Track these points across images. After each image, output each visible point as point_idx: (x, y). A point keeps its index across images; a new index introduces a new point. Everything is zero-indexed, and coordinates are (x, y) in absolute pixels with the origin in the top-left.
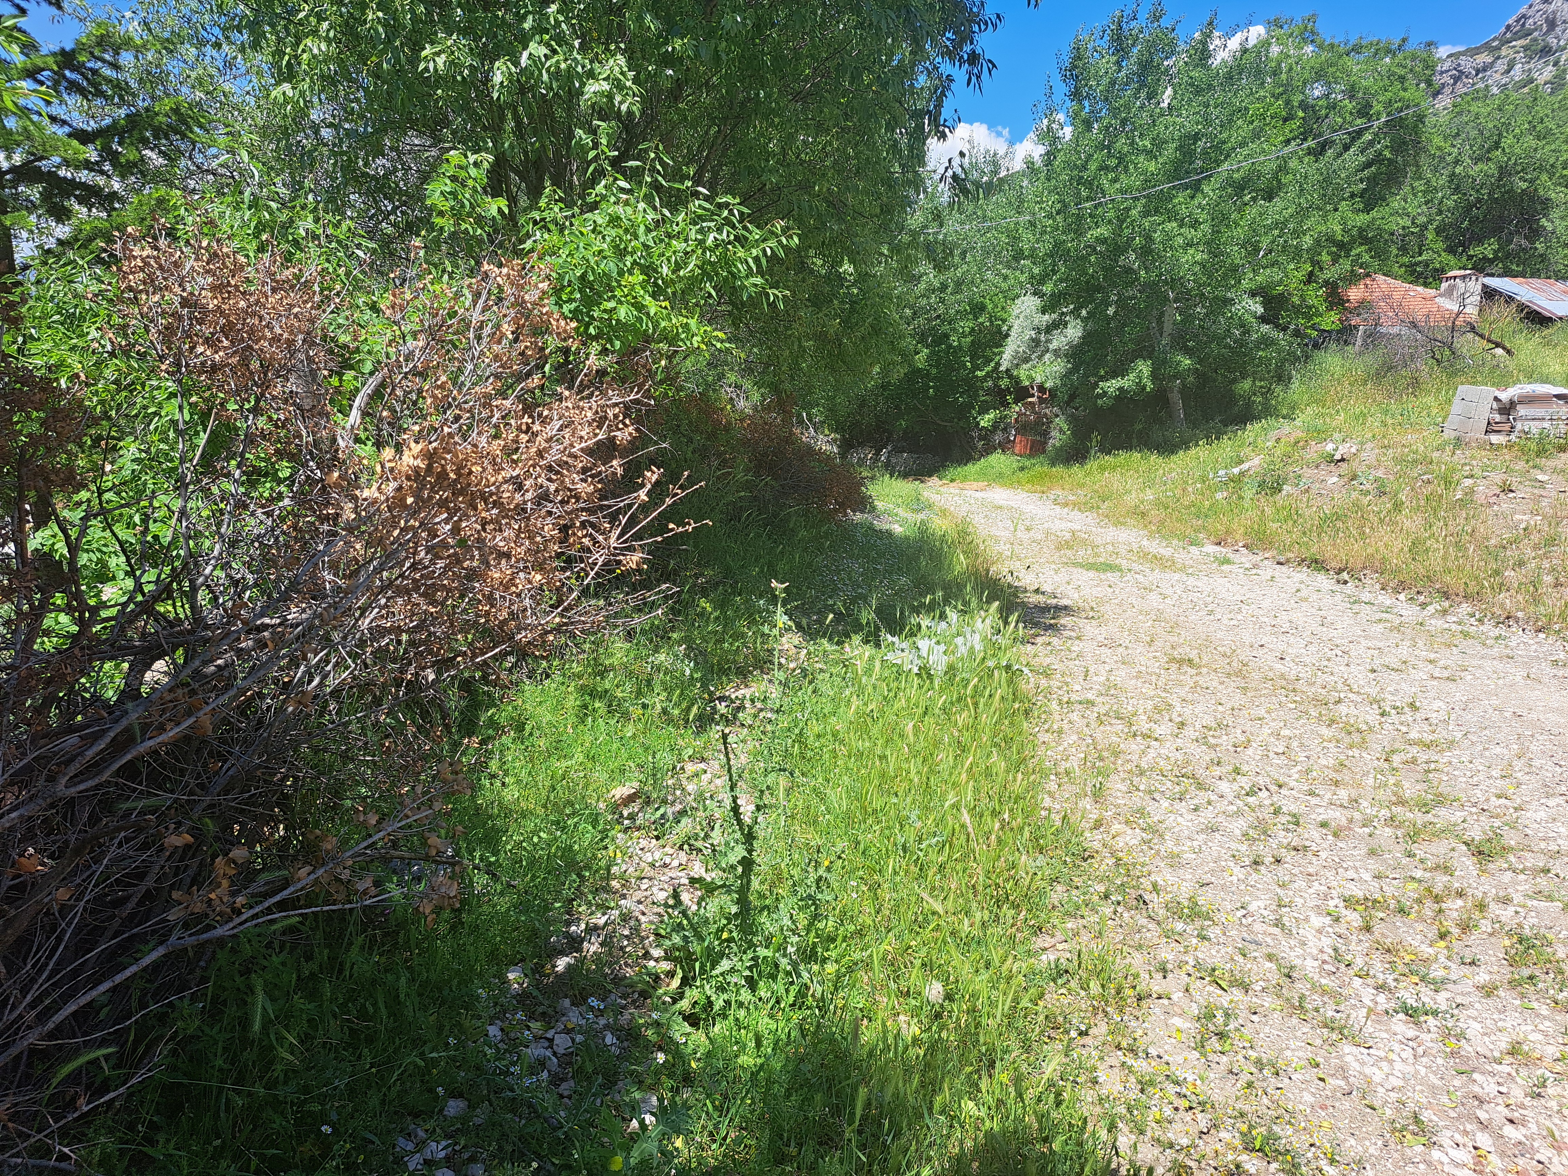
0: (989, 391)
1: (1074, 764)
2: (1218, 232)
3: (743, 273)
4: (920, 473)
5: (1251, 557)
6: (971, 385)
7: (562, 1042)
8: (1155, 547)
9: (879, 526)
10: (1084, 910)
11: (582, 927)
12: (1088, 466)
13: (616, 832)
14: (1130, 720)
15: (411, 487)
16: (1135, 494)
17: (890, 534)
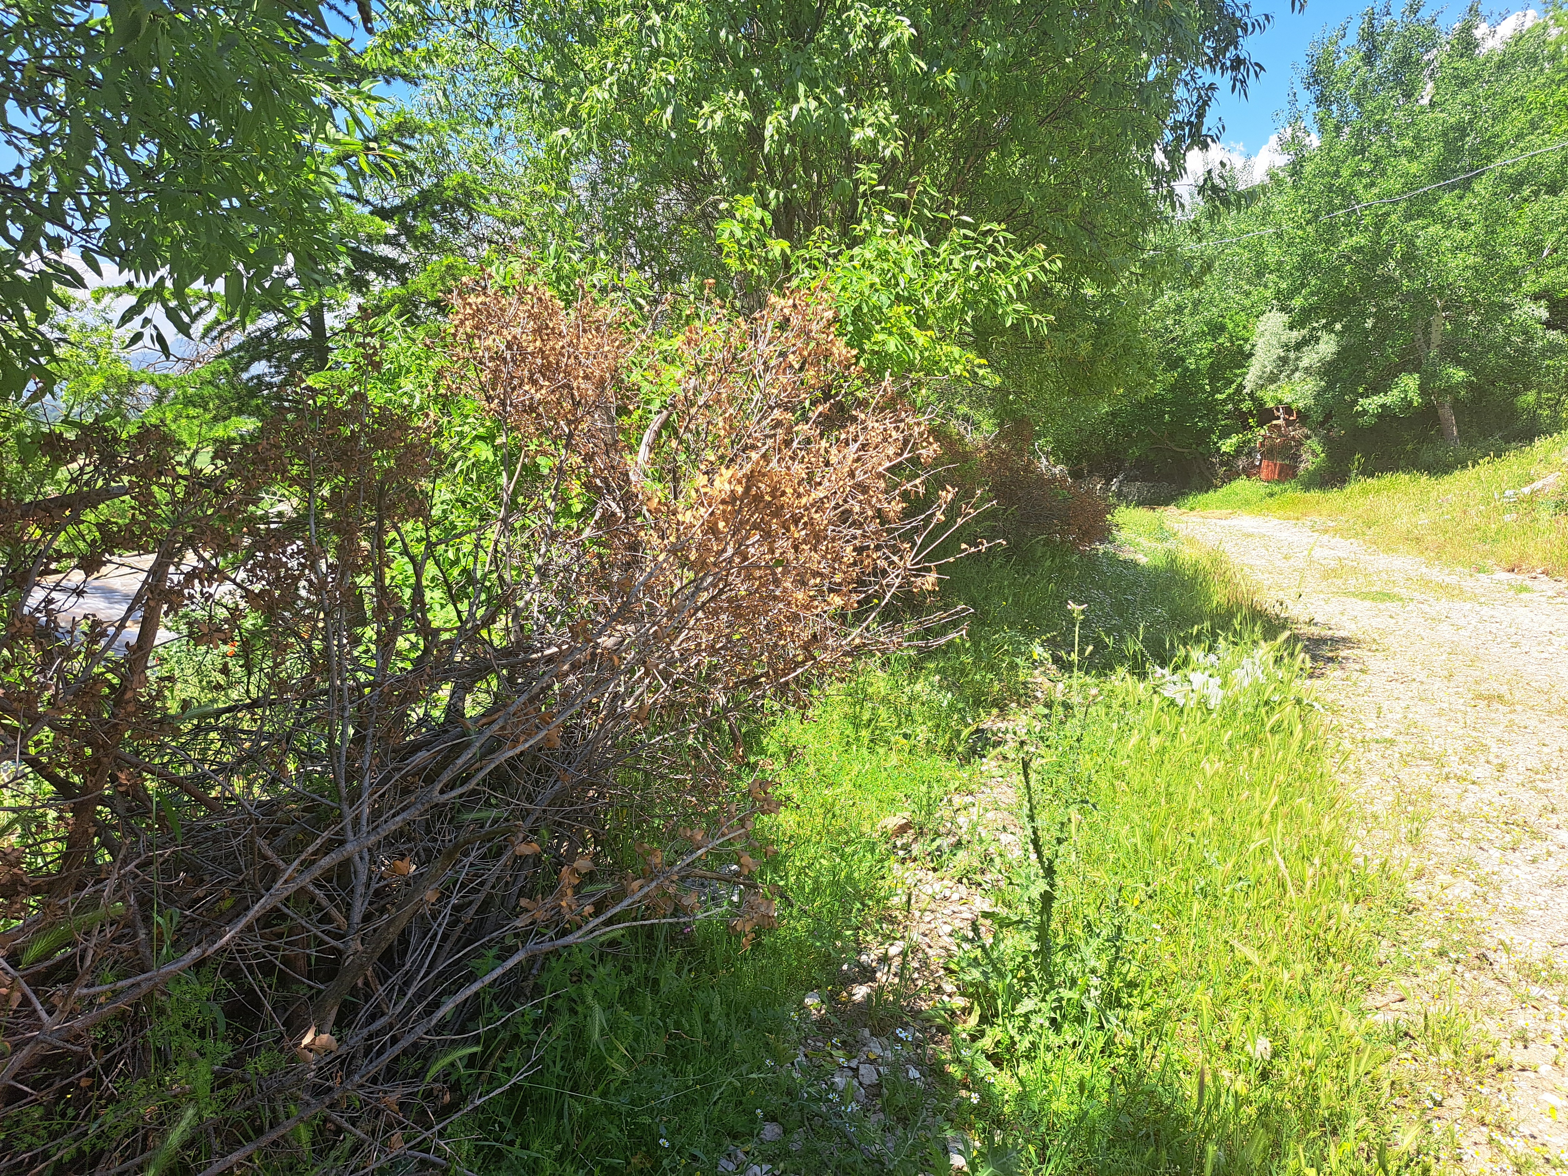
0: (1229, 415)
1: (1378, 808)
2: (1493, 232)
3: (1004, 301)
5: (1553, 584)
6: (1211, 408)
7: (868, 1074)
8: (1436, 574)
9: (1122, 556)
10: (1417, 968)
11: (872, 957)
12: (1348, 489)
13: (892, 862)
14: (1439, 761)
15: (724, 511)
16: (1406, 519)
17: (1135, 565)
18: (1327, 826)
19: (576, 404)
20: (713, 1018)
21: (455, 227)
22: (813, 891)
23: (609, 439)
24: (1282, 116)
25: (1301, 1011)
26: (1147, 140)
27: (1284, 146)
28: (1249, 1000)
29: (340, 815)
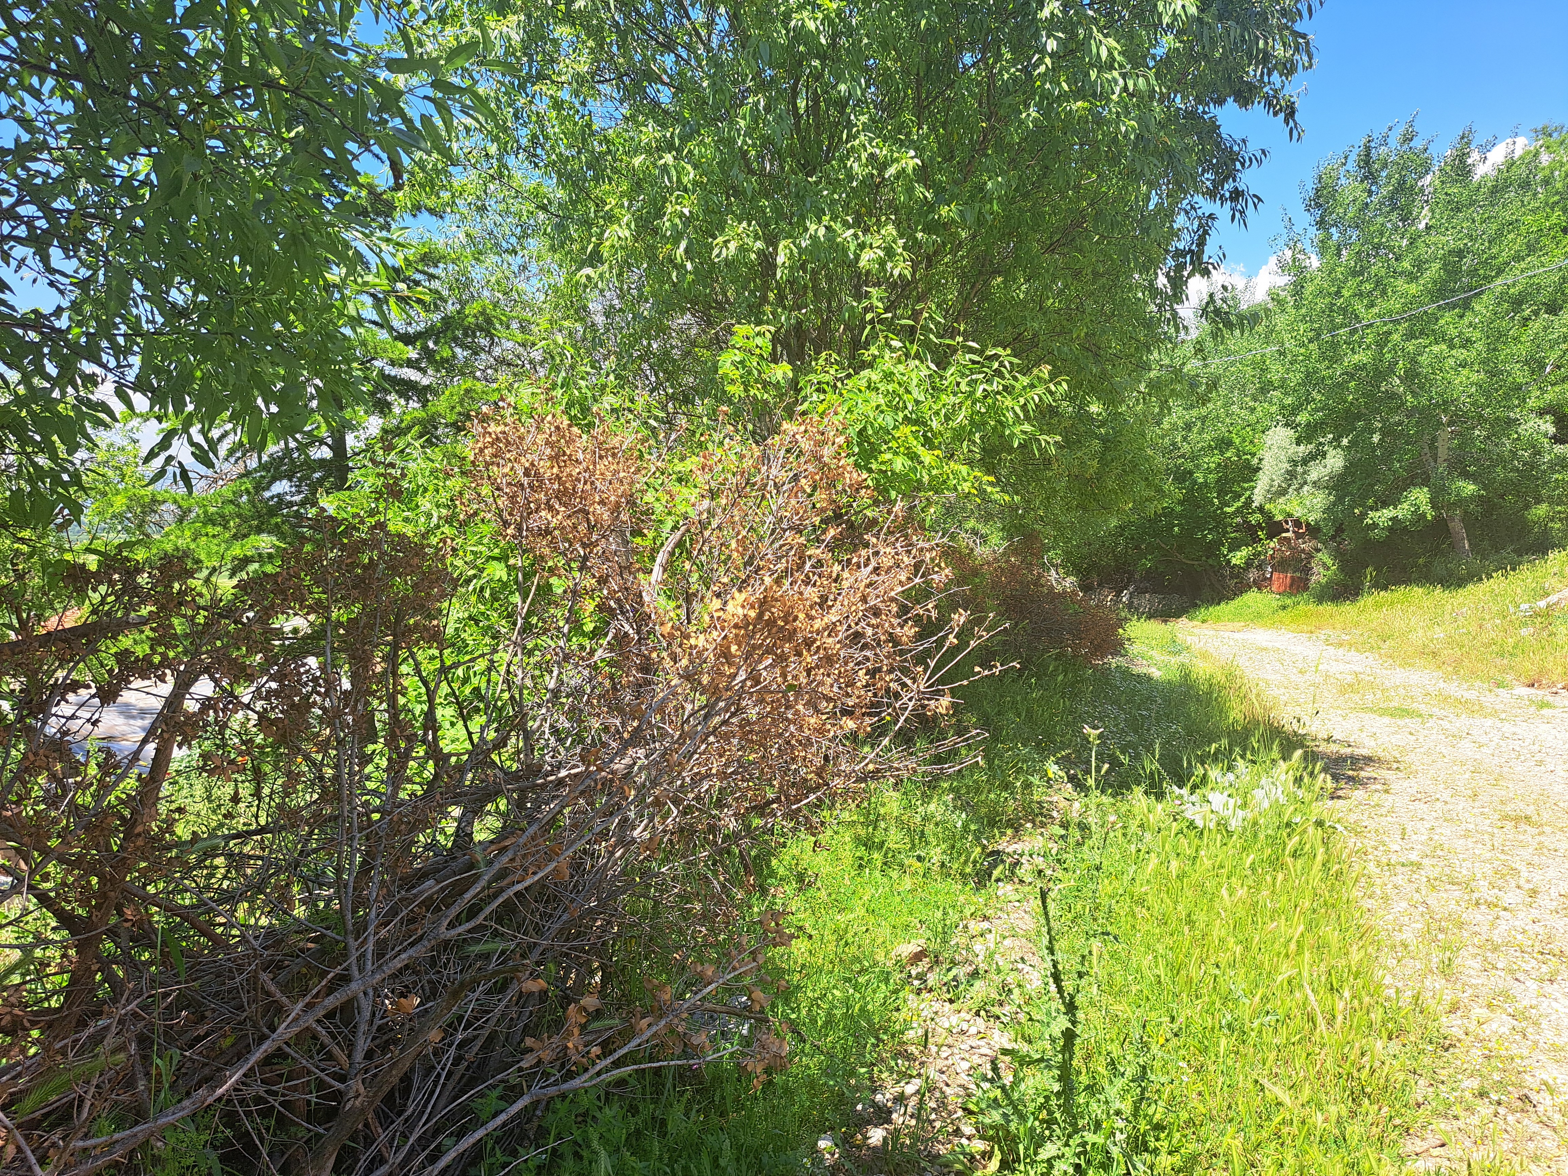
0: (1238, 528)
1: (1407, 935)
2: (1495, 350)
3: (1011, 422)
4: (1165, 614)
6: (1219, 521)
8: (1454, 689)
9: (1135, 670)
10: (1457, 1110)
11: (888, 1096)
12: (1361, 603)
13: (906, 993)
14: (1468, 886)
15: (736, 635)
16: (1421, 632)
17: (1150, 679)
18: (1356, 956)
19: (591, 528)
20: (722, 1162)
21: (476, 351)
22: (827, 1023)
23: (623, 560)
24: (1281, 242)
25: (1338, 1158)
26: (1149, 266)
27: (1283, 267)
28: (1282, 1145)
29: (345, 948)
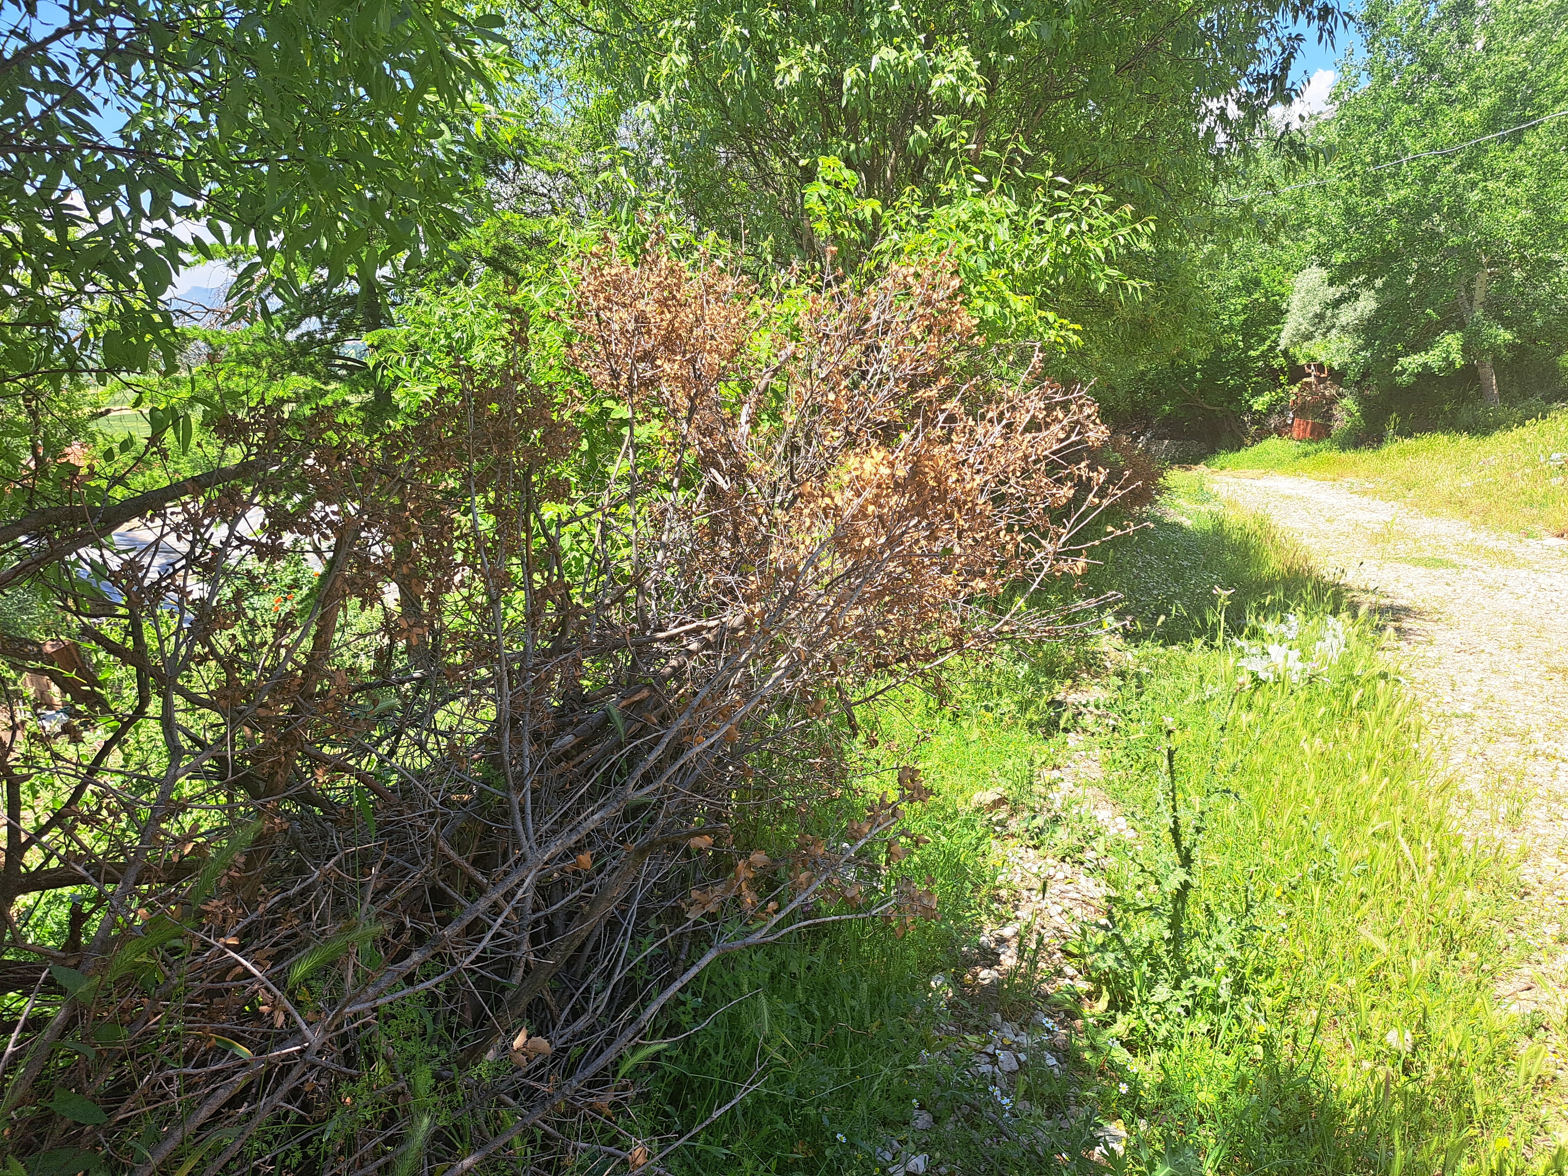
0: (1260, 372)
1: (1470, 786)
3: (1094, 265)
4: (1187, 460)
6: (1243, 365)
7: (1007, 1060)
8: (1485, 539)
9: (1168, 519)
10: (1539, 955)
11: (990, 938)
12: (1385, 450)
13: (993, 840)
14: (1524, 736)
15: (877, 495)
16: (1447, 481)
17: (1181, 528)
